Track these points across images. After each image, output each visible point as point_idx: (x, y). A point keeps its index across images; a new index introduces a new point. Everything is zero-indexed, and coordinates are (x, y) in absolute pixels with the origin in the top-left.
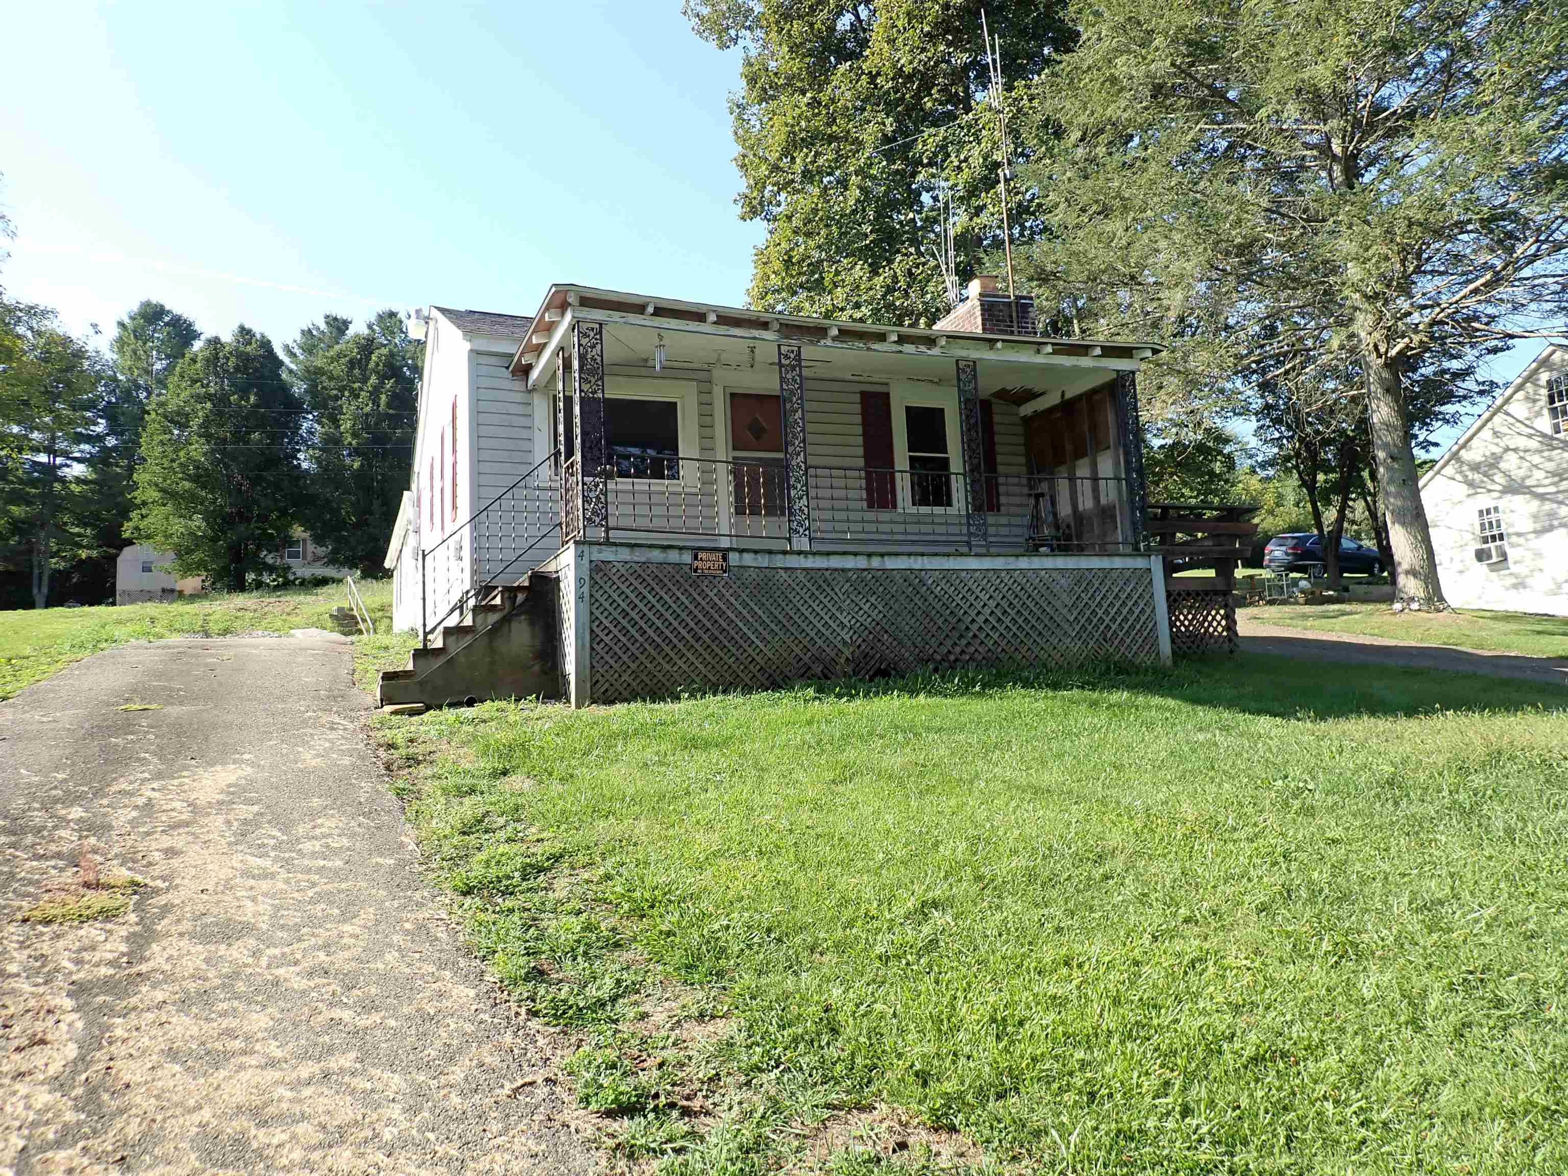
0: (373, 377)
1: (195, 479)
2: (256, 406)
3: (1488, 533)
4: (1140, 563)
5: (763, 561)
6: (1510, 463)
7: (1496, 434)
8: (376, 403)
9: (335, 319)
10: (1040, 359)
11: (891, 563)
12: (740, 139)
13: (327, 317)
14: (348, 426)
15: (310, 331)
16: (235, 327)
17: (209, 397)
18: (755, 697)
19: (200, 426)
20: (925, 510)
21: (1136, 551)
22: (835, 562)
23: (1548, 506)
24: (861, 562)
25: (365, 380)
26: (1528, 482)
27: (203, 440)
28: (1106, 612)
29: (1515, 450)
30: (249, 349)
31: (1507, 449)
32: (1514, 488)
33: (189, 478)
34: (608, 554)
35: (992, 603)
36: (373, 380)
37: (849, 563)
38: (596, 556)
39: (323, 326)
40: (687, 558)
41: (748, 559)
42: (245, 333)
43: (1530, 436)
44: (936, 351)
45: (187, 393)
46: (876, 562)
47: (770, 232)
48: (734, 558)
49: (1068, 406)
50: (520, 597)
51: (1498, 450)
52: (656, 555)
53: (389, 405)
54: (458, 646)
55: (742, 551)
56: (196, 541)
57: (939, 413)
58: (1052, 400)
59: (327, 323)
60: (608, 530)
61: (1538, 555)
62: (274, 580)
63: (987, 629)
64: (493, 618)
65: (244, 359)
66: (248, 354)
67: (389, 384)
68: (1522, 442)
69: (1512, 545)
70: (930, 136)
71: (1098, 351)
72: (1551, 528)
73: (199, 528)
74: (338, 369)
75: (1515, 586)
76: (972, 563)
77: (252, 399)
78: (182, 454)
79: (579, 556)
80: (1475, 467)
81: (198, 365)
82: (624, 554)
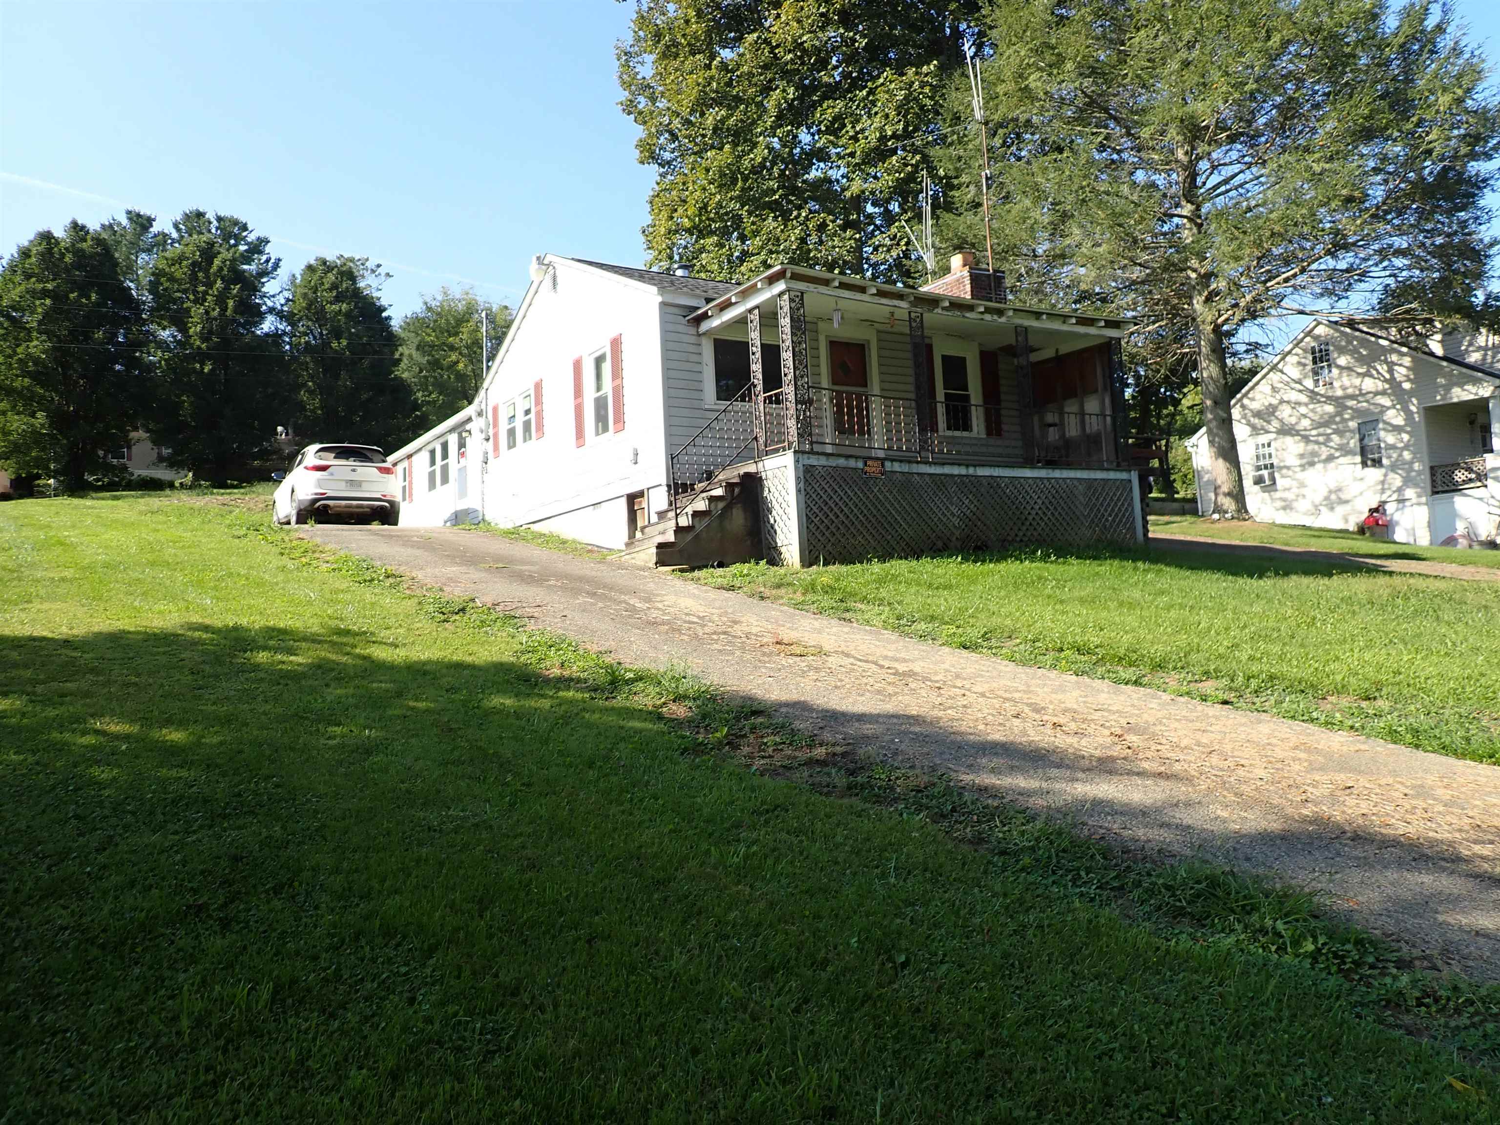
0: (219, 282)
1: (35, 377)
2: (98, 304)
4: (1124, 476)
5: (905, 468)
6: (1285, 413)
7: (1274, 389)
8: (224, 309)
9: (139, 215)
10: (1065, 328)
11: (982, 472)
13: (129, 212)
14: (199, 328)
15: (111, 226)
16: (67, 221)
17: (45, 293)
19: (40, 323)
20: (957, 433)
22: (947, 470)
23: (1311, 447)
24: (963, 471)
25: (210, 285)
26: (1297, 428)
27: (44, 337)
28: (1106, 510)
29: (1288, 402)
30: (84, 245)
31: (1282, 402)
32: (1286, 431)
33: (25, 374)
34: (813, 461)
35: (1040, 502)
36: (219, 284)
37: (956, 470)
38: (807, 462)
39: (125, 222)
40: (860, 465)
41: (897, 467)
42: (77, 228)
43: (1300, 391)
44: (1003, 320)
45: (23, 288)
46: (971, 471)
48: (888, 464)
49: (1060, 360)
50: (737, 490)
51: (1275, 402)
52: (842, 462)
53: (236, 311)
54: (701, 526)
55: (892, 461)
56: (35, 437)
57: (963, 360)
58: (1046, 354)
59: (130, 219)
60: (811, 443)
61: (1301, 484)
64: (721, 505)
65: (79, 254)
66: (82, 250)
67: (236, 289)
68: (1294, 396)
69: (1283, 477)
70: (828, 107)
71: (1102, 324)
72: (1312, 464)
73: (42, 425)
75: (1284, 508)
76: (1028, 473)
77: (94, 297)
78: (19, 350)
79: (797, 461)
80: (1258, 414)
81: (33, 260)
82: (823, 461)
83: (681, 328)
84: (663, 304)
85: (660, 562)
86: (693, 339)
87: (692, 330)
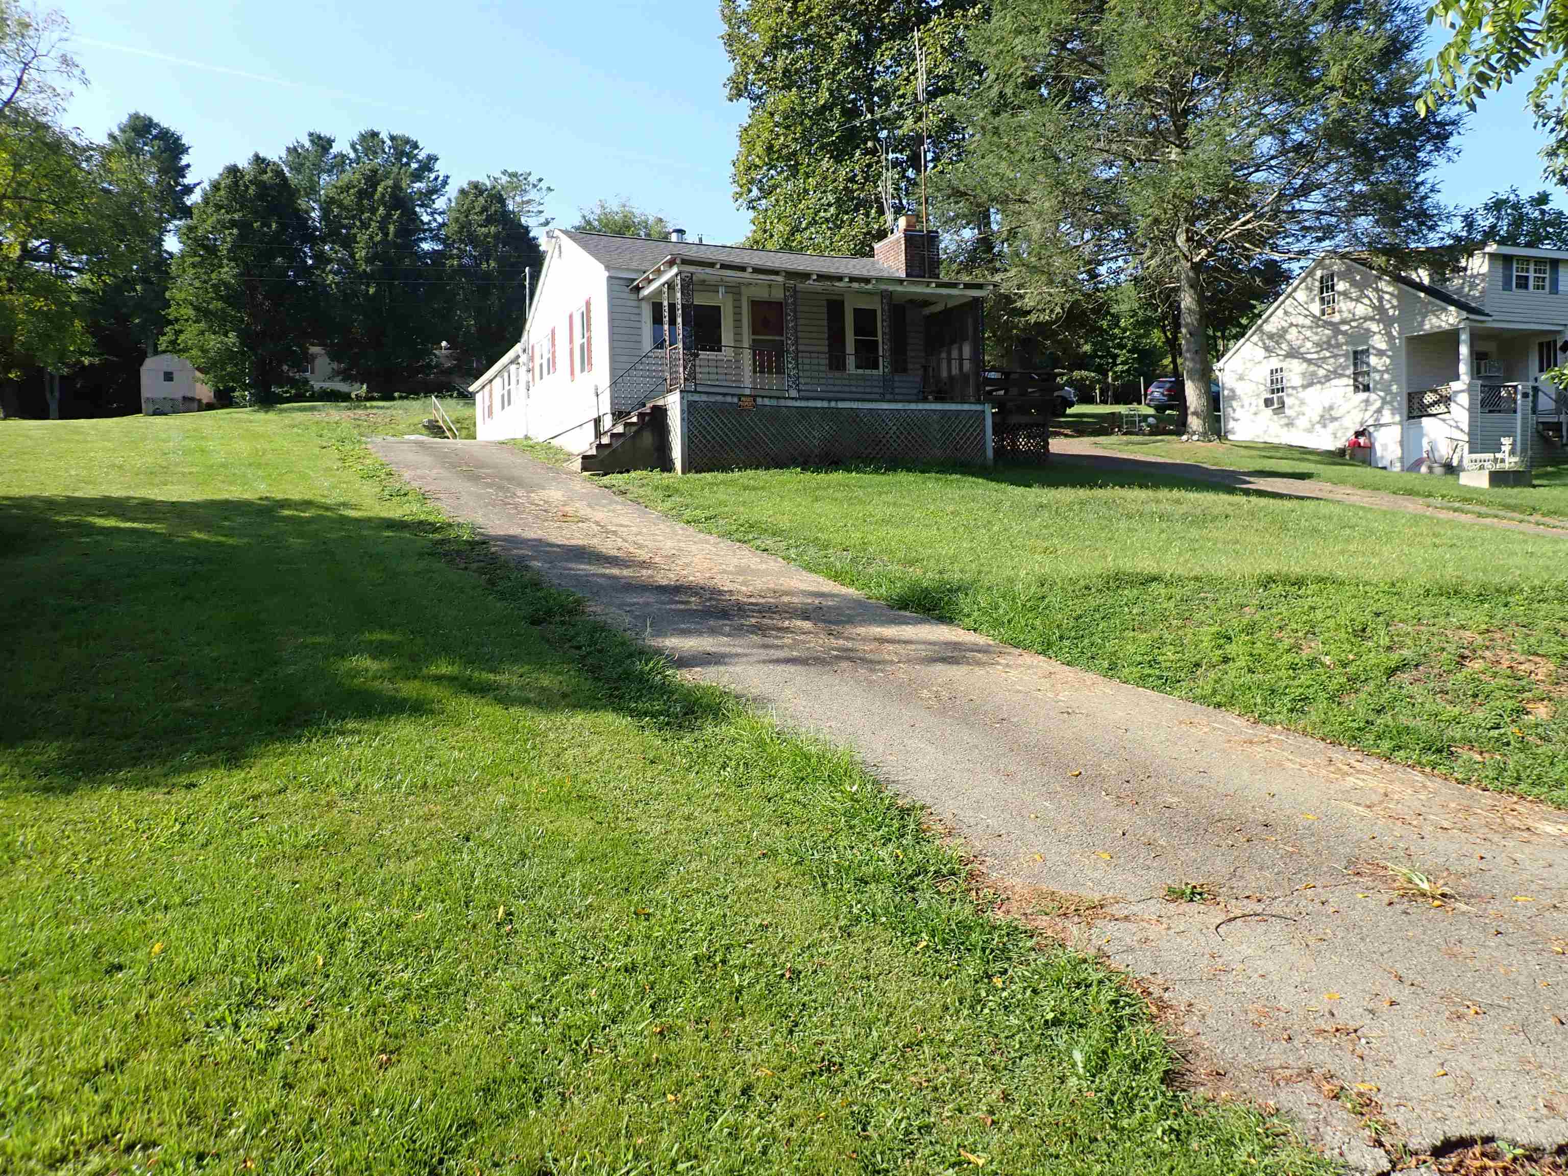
0: (381, 208)
1: (225, 299)
2: (277, 232)
3: (1275, 387)
4: (978, 407)
5: (774, 402)
6: (1292, 334)
7: (1286, 313)
8: (386, 234)
9: (320, 137)
10: (928, 290)
11: (841, 405)
12: (728, 20)
13: (311, 135)
14: (363, 254)
15: (295, 149)
16: (251, 155)
17: (233, 224)
18: (772, 472)
19: (229, 251)
20: (862, 371)
21: (978, 402)
22: (811, 404)
23: (1312, 368)
24: (825, 404)
25: (373, 211)
26: (1302, 350)
27: (233, 264)
28: (958, 434)
29: (1297, 326)
30: (265, 177)
31: (1292, 325)
32: (1293, 353)
33: (220, 298)
34: (696, 398)
35: (895, 428)
36: (381, 210)
37: (819, 404)
38: (691, 398)
39: (307, 144)
40: (736, 400)
41: (767, 402)
42: (258, 160)
43: (1306, 316)
44: (870, 286)
45: (214, 218)
46: (833, 404)
47: (752, 109)
48: (759, 401)
49: (948, 313)
50: (647, 418)
51: (1285, 325)
52: (720, 398)
53: (396, 235)
54: (617, 443)
55: (763, 397)
56: (228, 355)
57: (874, 312)
58: (939, 308)
59: (312, 141)
60: (696, 385)
61: (1302, 403)
62: (286, 392)
63: (891, 441)
64: (634, 429)
65: (262, 187)
66: (265, 182)
67: (396, 214)
68: (1301, 320)
69: (1288, 395)
70: (886, 49)
71: (962, 286)
72: (1311, 384)
73: (234, 344)
74: (348, 199)
75: (1287, 425)
76: (885, 406)
77: (274, 226)
78: (213, 276)
79: (682, 398)
80: (1271, 336)
81: (222, 193)
82: (704, 398)
83: (625, 295)
84: (610, 278)
85: (584, 469)
86: (634, 303)
87: (634, 296)
